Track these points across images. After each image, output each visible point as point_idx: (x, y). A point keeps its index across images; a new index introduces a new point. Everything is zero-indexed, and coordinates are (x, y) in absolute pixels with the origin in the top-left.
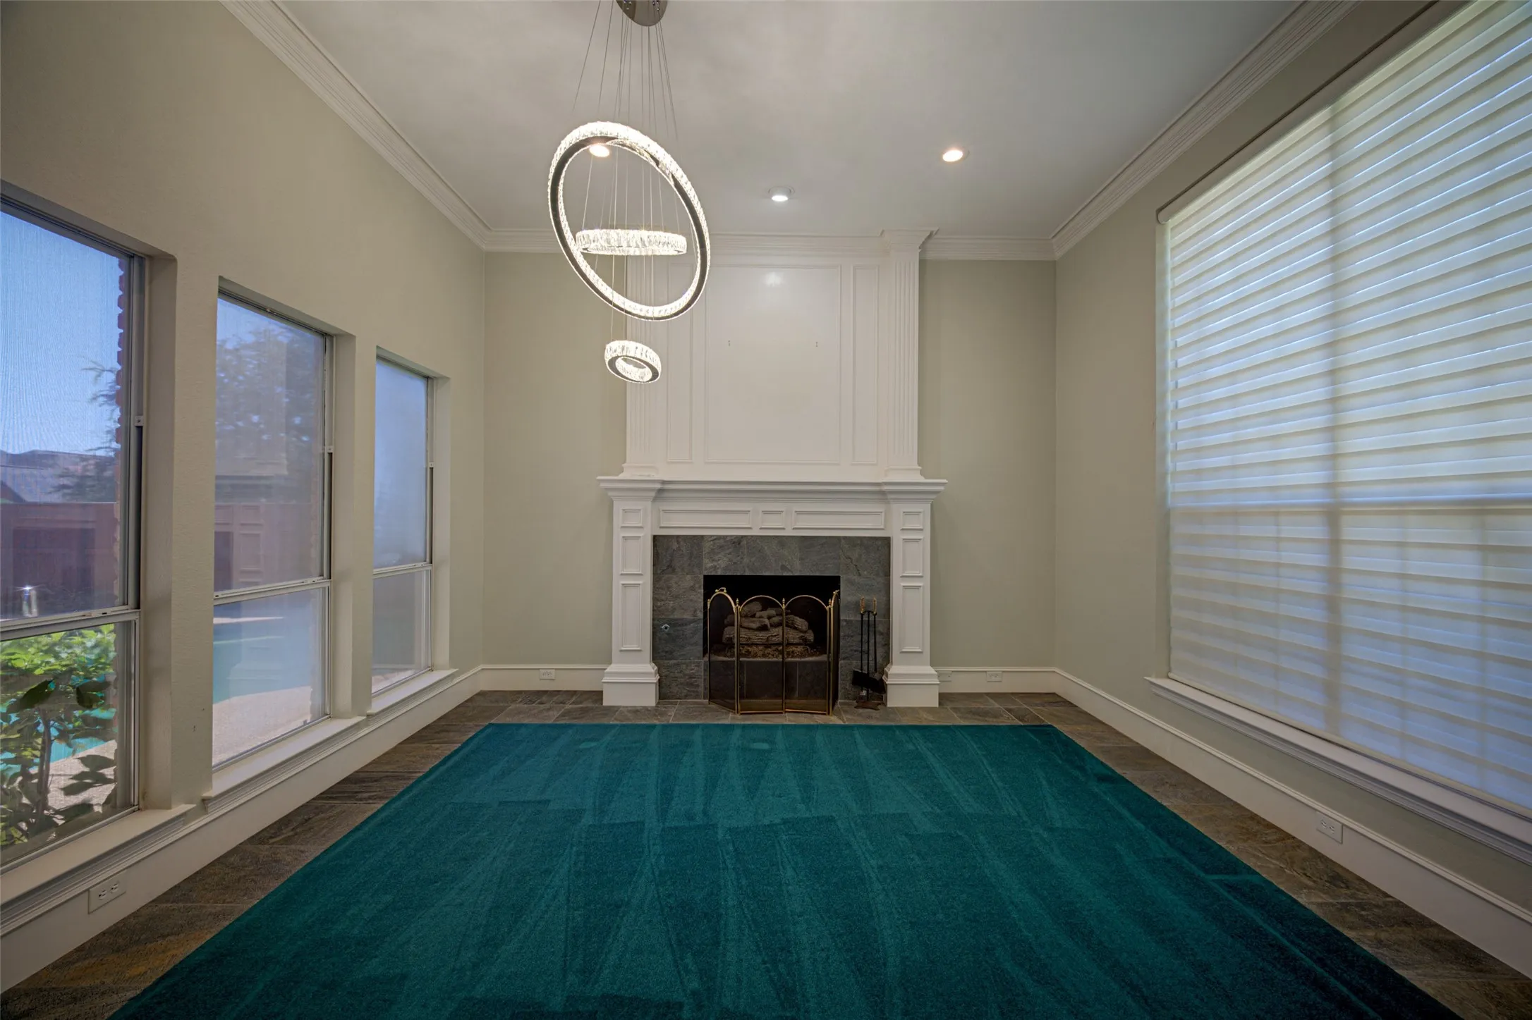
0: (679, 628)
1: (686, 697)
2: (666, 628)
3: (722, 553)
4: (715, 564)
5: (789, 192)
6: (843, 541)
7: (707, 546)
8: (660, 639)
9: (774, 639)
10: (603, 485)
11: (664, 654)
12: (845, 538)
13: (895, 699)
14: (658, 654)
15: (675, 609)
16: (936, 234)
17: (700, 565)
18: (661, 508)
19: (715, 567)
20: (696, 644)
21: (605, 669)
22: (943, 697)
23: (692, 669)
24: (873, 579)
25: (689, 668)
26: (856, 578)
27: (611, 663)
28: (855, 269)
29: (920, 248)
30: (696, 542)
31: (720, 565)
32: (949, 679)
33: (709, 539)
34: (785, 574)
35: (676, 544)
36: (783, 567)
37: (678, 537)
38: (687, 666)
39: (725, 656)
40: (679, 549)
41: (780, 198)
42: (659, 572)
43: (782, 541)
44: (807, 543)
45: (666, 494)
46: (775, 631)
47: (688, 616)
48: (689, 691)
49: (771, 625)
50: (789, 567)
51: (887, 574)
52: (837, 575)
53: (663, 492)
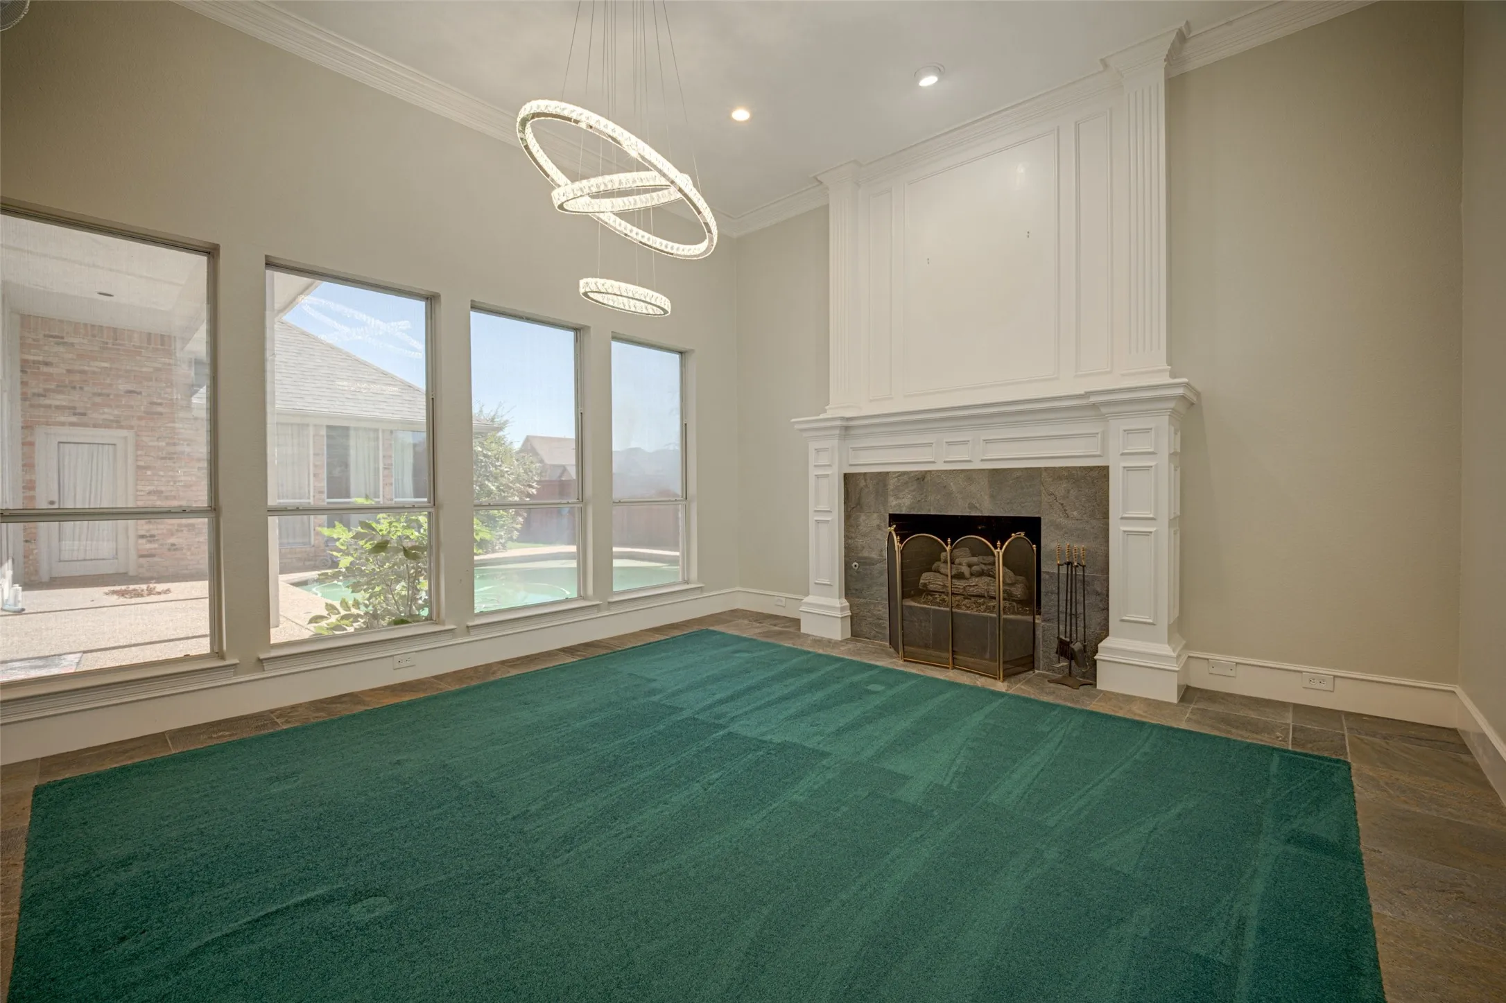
0: (868, 567)
1: (875, 637)
2: (856, 566)
3: (907, 491)
4: (900, 501)
5: (940, 71)
6: (1044, 474)
7: (892, 483)
8: (851, 576)
9: (972, 589)
10: (797, 427)
11: (854, 592)
12: (1046, 469)
13: (1106, 681)
14: (850, 590)
15: (864, 548)
16: (1190, 31)
17: (885, 502)
18: (850, 446)
19: (899, 505)
20: (882, 585)
21: (802, 600)
22: (1188, 694)
23: (879, 611)
24: (1087, 522)
25: (876, 608)
26: (1062, 520)
27: (808, 595)
28: (1077, 125)
29: (1165, 60)
30: (882, 478)
31: (904, 504)
32: (1232, 673)
33: (894, 476)
34: (973, 514)
35: (863, 481)
36: (972, 506)
37: (865, 474)
38: (875, 606)
39: (919, 603)
40: (866, 486)
41: (929, 81)
42: (849, 509)
43: (969, 475)
44: (997, 476)
45: (853, 432)
46: (974, 581)
47: (874, 555)
48: (877, 632)
49: (972, 574)
50: (978, 505)
51: (1106, 516)
52: (1037, 516)
53: (847, 429)
